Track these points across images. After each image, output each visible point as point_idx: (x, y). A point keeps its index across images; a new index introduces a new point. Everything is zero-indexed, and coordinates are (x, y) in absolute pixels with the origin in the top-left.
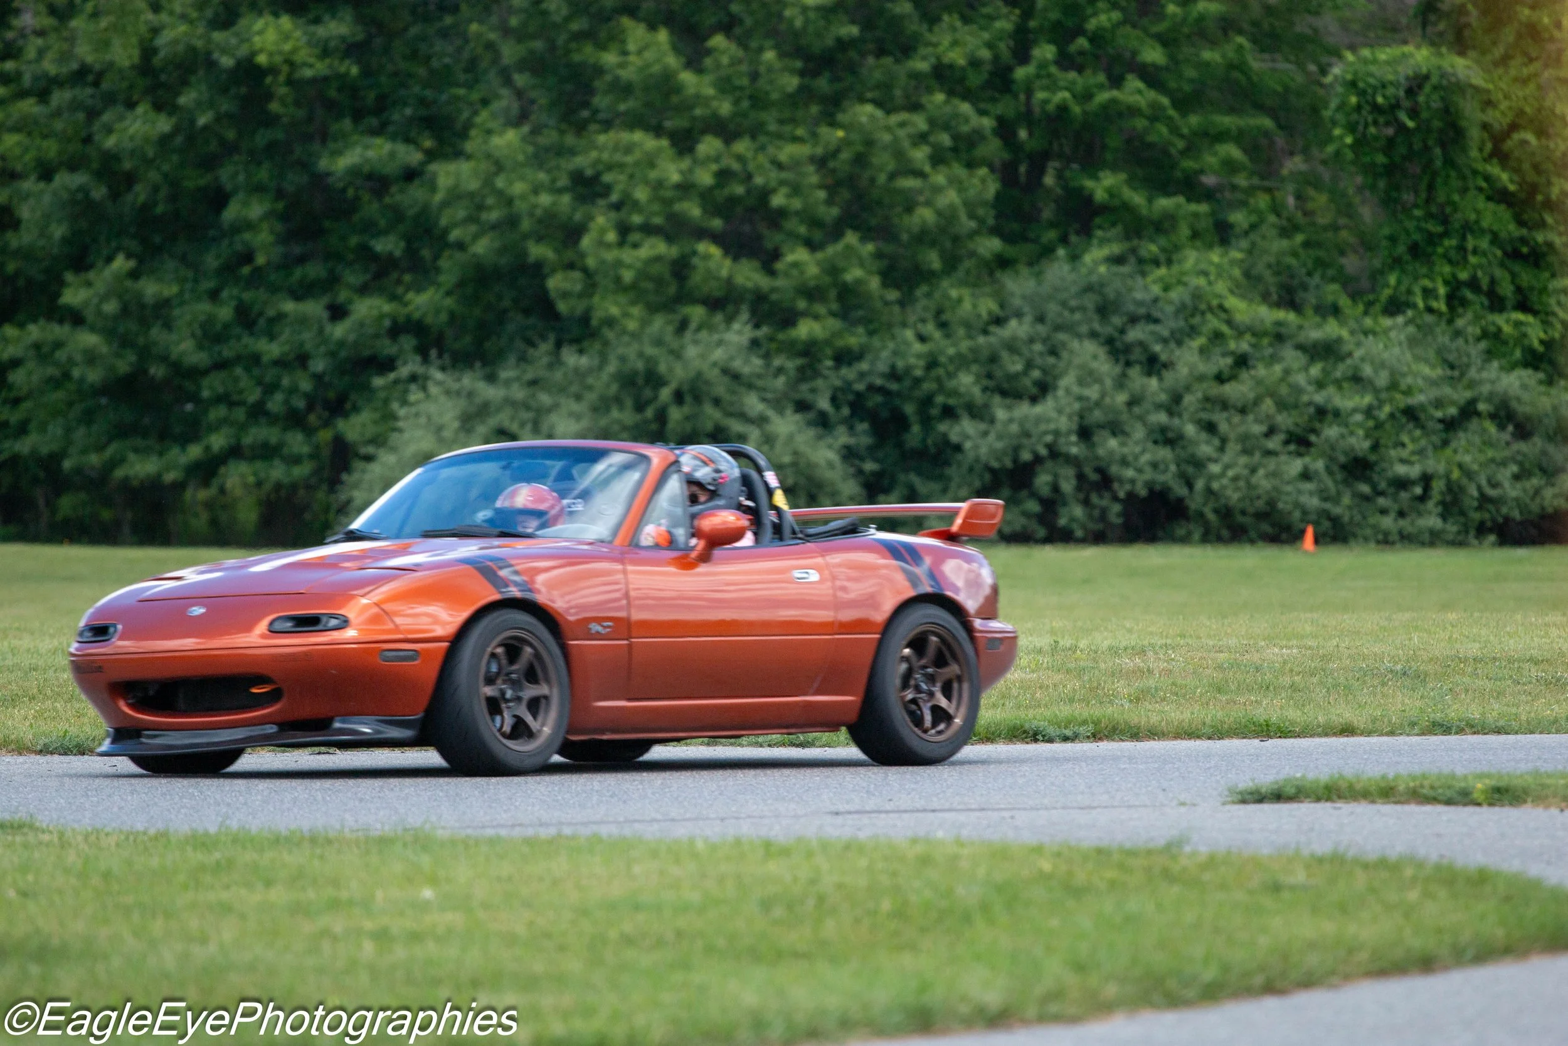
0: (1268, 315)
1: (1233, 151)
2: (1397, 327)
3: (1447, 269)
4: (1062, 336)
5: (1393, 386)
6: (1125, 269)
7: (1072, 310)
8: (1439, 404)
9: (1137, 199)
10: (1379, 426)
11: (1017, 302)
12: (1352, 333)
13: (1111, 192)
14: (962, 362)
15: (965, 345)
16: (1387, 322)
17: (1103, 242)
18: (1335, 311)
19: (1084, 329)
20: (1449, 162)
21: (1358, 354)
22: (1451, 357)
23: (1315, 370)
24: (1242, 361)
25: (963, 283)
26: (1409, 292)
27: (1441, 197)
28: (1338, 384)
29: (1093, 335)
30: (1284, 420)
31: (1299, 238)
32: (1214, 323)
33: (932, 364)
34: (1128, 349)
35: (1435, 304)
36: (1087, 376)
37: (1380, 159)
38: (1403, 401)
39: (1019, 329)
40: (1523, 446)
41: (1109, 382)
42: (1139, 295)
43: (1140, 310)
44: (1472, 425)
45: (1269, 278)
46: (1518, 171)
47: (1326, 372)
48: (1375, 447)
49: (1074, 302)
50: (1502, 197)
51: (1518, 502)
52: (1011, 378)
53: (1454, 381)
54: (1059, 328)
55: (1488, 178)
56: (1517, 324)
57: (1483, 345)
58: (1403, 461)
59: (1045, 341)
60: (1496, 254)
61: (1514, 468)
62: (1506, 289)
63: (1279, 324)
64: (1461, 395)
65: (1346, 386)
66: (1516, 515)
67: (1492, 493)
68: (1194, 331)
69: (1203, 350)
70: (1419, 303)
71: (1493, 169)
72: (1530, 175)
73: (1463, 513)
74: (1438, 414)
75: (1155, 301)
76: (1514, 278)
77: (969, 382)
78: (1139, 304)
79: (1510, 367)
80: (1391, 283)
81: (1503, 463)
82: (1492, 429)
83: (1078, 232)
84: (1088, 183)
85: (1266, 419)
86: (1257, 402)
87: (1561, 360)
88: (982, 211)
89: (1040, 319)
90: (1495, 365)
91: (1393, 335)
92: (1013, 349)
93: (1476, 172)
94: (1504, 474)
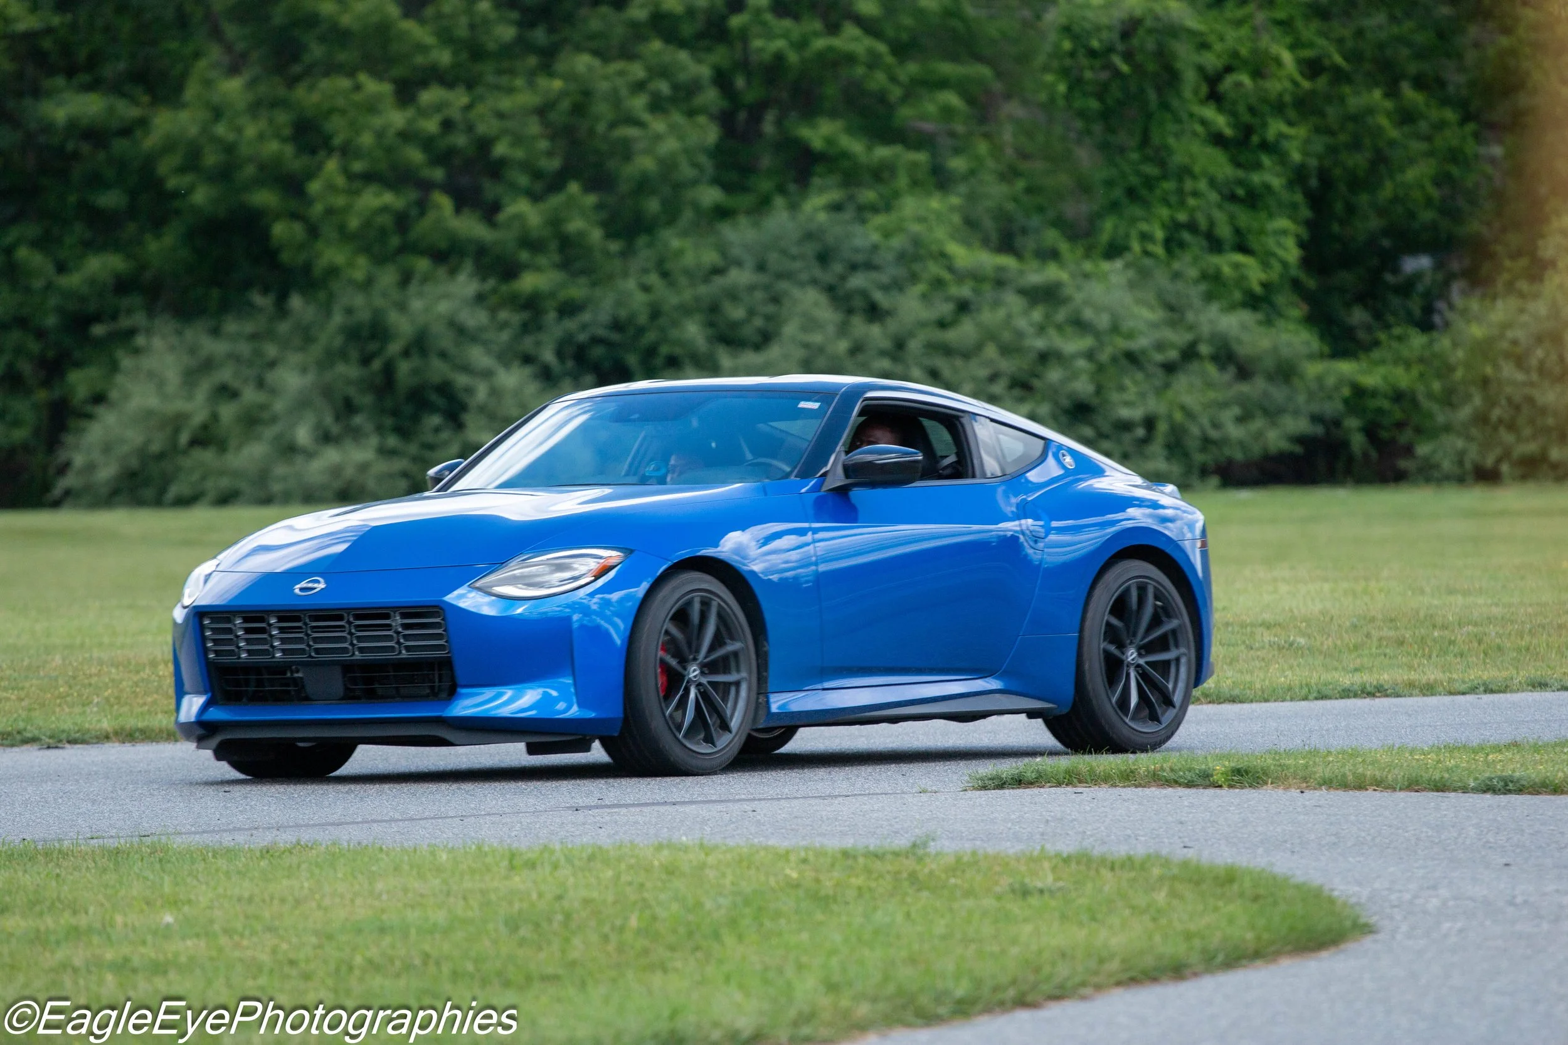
0: (988, 260)
1: (952, 98)
2: (1116, 270)
3: (1164, 212)
4: (783, 285)
5: (1115, 329)
6: (844, 216)
7: (794, 258)
8: (1160, 346)
9: (855, 146)
10: (1101, 369)
11: (736, 251)
12: (1073, 276)
13: (830, 141)
14: (686, 310)
15: (687, 295)
16: (1106, 266)
17: (822, 190)
18: (1053, 255)
19: (804, 277)
20: (1165, 106)
21: (1079, 297)
22: (1171, 299)
23: (1037, 315)
24: (963, 307)
25: (684, 234)
26: (1127, 236)
27: (1156, 139)
28: (1059, 328)
29: (814, 282)
30: (1007, 366)
31: (1020, 184)
32: (934, 269)
33: (655, 313)
34: (849, 296)
35: (1151, 247)
36: (811, 324)
37: (1094, 104)
38: (1122, 344)
39: (740, 277)
40: (1244, 388)
41: (831, 329)
42: (859, 242)
43: (860, 258)
44: (1195, 366)
45: (988, 224)
46: (1233, 114)
47: (1047, 316)
48: (1099, 390)
49: (794, 250)
50: (1218, 139)
51: (1241, 443)
52: (735, 325)
53: (1173, 324)
54: (781, 276)
55: (1203, 122)
56: (1236, 266)
57: (1203, 287)
58: (1127, 404)
59: (767, 288)
60: (1214, 197)
61: (1236, 411)
62: (1224, 231)
63: (1001, 269)
64: (1181, 338)
65: (1069, 330)
66: (1239, 456)
67: (1214, 434)
68: (914, 278)
69: (924, 297)
70: (1136, 247)
71: (1209, 113)
72: (1247, 118)
73: (1186, 455)
74: (1159, 357)
75: (875, 248)
76: (1232, 218)
77: (693, 331)
78: (857, 250)
79: (1232, 307)
80: (1108, 227)
81: (1225, 405)
82: (1211, 369)
83: (796, 181)
84: (806, 132)
85: (990, 364)
86: (980, 346)
87: (1280, 300)
88: (702, 159)
89: (761, 267)
90: (1215, 306)
91: (1113, 278)
92: (734, 296)
93: (1191, 115)
94: (1227, 416)
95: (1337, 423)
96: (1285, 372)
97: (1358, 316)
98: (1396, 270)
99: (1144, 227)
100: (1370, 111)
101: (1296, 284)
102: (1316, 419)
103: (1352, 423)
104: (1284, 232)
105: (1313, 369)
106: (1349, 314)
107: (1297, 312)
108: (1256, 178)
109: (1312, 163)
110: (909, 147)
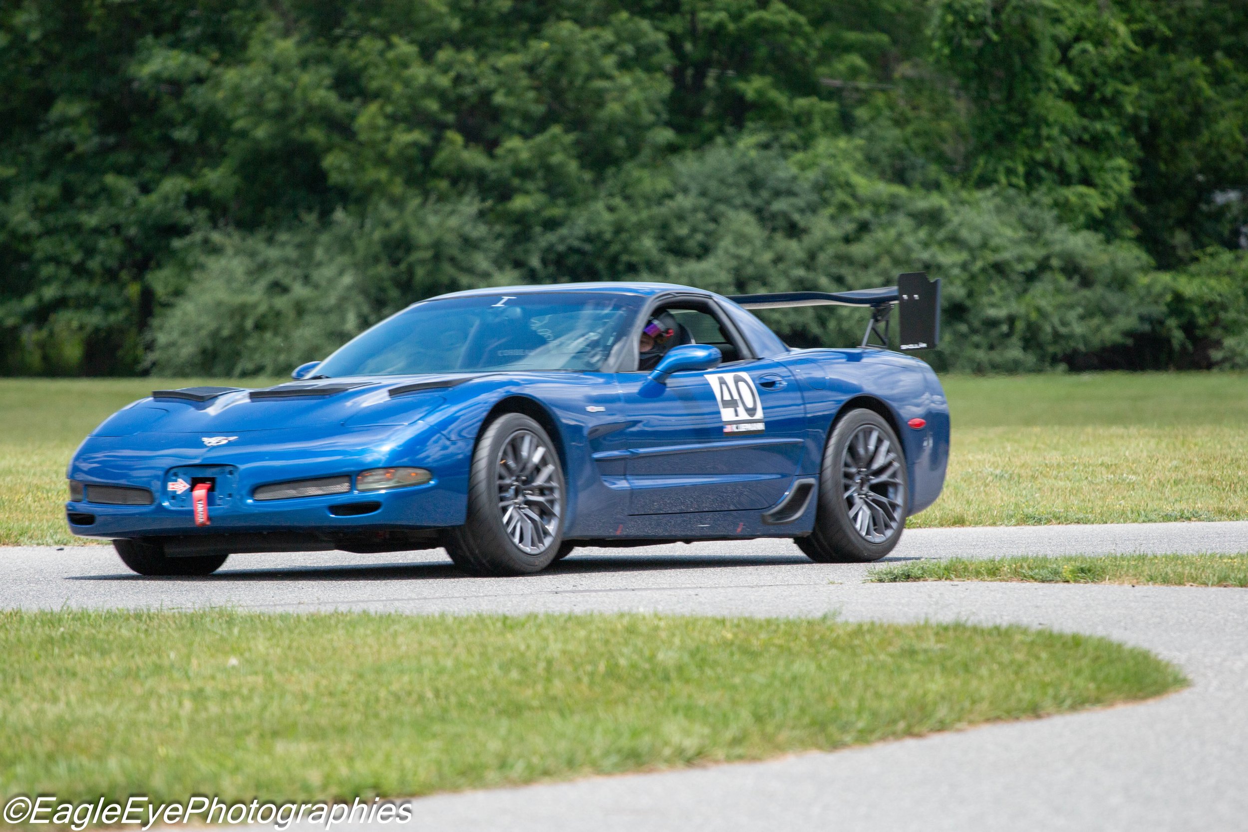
0: (884, 189)
1: (857, 60)
2: (986, 199)
3: (1025, 152)
4: (721, 207)
5: (984, 245)
6: (771, 153)
7: (730, 186)
8: (1020, 259)
9: (780, 98)
10: (973, 277)
11: (684, 180)
12: (952, 203)
13: (760, 92)
14: (642, 227)
15: (644, 214)
16: (978, 195)
17: (753, 132)
18: (937, 186)
19: (738, 201)
20: (1026, 68)
21: (956, 220)
22: (1029, 221)
23: (922, 234)
24: (864, 227)
25: (644, 166)
26: (995, 171)
27: (1019, 95)
28: (941, 244)
29: (746, 206)
30: (897, 272)
31: (909, 129)
32: (841, 196)
33: (619, 229)
34: (774, 216)
35: (1014, 180)
36: (741, 239)
37: (971, 66)
38: (992, 258)
39: (684, 202)
40: (1087, 293)
41: (758, 243)
42: (781, 174)
43: (784, 186)
44: (1047, 276)
45: (885, 160)
46: (1080, 75)
47: (931, 235)
48: (970, 294)
49: (731, 180)
50: (1069, 96)
51: (1084, 337)
52: (680, 240)
53: (1032, 241)
54: (718, 200)
55: (1057, 81)
56: (1081, 196)
57: (1055, 212)
58: (993, 305)
59: (707, 210)
60: (1065, 140)
61: (1080, 310)
62: (1073, 168)
63: (893, 196)
64: (1038, 253)
65: (947, 245)
66: (1082, 347)
67: (1063, 330)
68: (825, 202)
69: (833, 218)
70: (1003, 179)
71: (1061, 74)
72: (1090, 78)
73: (1040, 346)
74: (1020, 268)
75: (794, 178)
76: (1079, 159)
77: (648, 243)
78: (782, 181)
79: (1076, 230)
80: (980, 164)
81: (1071, 307)
82: (1062, 280)
83: (732, 124)
84: (741, 86)
85: (884, 272)
86: (877, 259)
87: (1117, 224)
88: (659, 107)
89: (703, 193)
90: (1065, 228)
91: (984, 205)
92: (681, 217)
93: (1048, 76)
94: (1072, 315)
95: (1161, 323)
96: (1120, 282)
97: (1180, 237)
98: (1209, 202)
99: (1009, 163)
100: (1191, 75)
101: (1129, 210)
102: (1142, 318)
103: (1172, 322)
104: (1120, 169)
105: (1143, 280)
106: (1172, 236)
107: (1131, 233)
108: (1098, 126)
109: (1144, 114)
110: (822, 98)
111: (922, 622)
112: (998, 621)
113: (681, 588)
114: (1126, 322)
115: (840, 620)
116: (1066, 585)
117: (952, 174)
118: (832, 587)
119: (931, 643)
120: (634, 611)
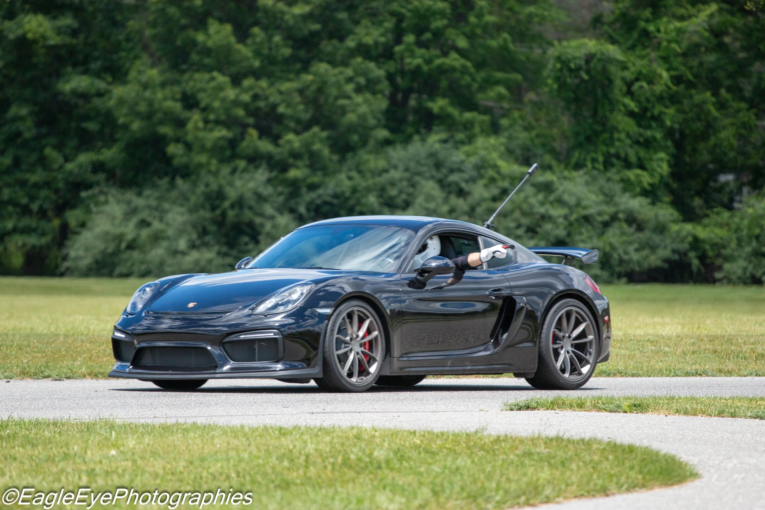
0: (516, 169)
1: (502, 90)
2: (579, 176)
3: (604, 148)
4: (417, 178)
5: (578, 205)
6: (448, 145)
7: (423, 165)
8: (600, 214)
9: (454, 112)
10: (571, 224)
11: (394, 161)
12: (559, 178)
13: (442, 108)
14: (368, 190)
15: (370, 182)
16: (575, 174)
17: (437, 133)
18: (549, 168)
19: (428, 175)
20: (605, 96)
21: (561, 189)
22: (606, 191)
23: (541, 197)
24: (505, 192)
25: (370, 152)
26: (585, 160)
27: (600, 113)
28: (551, 203)
29: (432, 177)
30: (525, 221)
31: (534, 133)
32: (491, 173)
33: (354, 190)
34: (449, 185)
35: (597, 165)
36: (429, 198)
37: (571, 95)
38: (583, 212)
39: (395, 174)
40: (640, 235)
41: (440, 200)
42: (455, 159)
43: (456, 166)
44: (616, 224)
45: (518, 152)
46: (638, 101)
47: (546, 198)
48: (569, 235)
49: (423, 162)
50: (631, 114)
51: (639, 263)
52: (392, 198)
53: (608, 203)
54: (416, 174)
55: (624, 105)
56: (638, 176)
57: (621, 185)
59: (409, 180)
60: (628, 141)
61: (636, 245)
62: (633, 159)
64: (611, 210)
65: (555, 204)
66: (637, 269)
67: (626, 257)
68: (481, 177)
69: (486, 186)
71: (627, 101)
72: (645, 104)
73: (611, 267)
74: (599, 219)
75: (462, 162)
76: (637, 153)
77: (372, 199)
78: (455, 163)
79: (635, 196)
80: (576, 155)
81: (630, 243)
82: (625, 226)
83: (425, 127)
84: (430, 105)
85: (516, 220)
86: (512, 211)
87: (659, 193)
88: (379, 115)
89: (407, 170)
90: (627, 195)
91: (579, 180)
92: (393, 184)
93: (618, 101)
94: (631, 249)
95: (686, 254)
96: (661, 229)
97: (697, 202)
98: (716, 181)
99: (593, 155)
100: (705, 102)
101: (667, 185)
102: (674, 251)
103: (692, 255)
104: (662, 160)
105: (675, 228)
106: (693, 201)
107: (667, 199)
108: (649, 133)
109: (676, 126)
110: (480, 113)
111: (536, 436)
112: (583, 436)
113: (389, 412)
114: (664, 253)
115: (485, 433)
116: (625, 414)
117: (559, 160)
118: (482, 413)
119: (542, 449)
120: (360, 425)
